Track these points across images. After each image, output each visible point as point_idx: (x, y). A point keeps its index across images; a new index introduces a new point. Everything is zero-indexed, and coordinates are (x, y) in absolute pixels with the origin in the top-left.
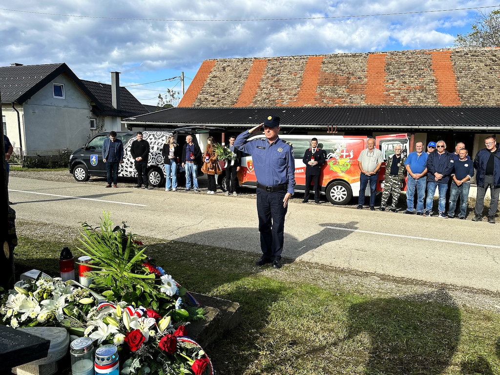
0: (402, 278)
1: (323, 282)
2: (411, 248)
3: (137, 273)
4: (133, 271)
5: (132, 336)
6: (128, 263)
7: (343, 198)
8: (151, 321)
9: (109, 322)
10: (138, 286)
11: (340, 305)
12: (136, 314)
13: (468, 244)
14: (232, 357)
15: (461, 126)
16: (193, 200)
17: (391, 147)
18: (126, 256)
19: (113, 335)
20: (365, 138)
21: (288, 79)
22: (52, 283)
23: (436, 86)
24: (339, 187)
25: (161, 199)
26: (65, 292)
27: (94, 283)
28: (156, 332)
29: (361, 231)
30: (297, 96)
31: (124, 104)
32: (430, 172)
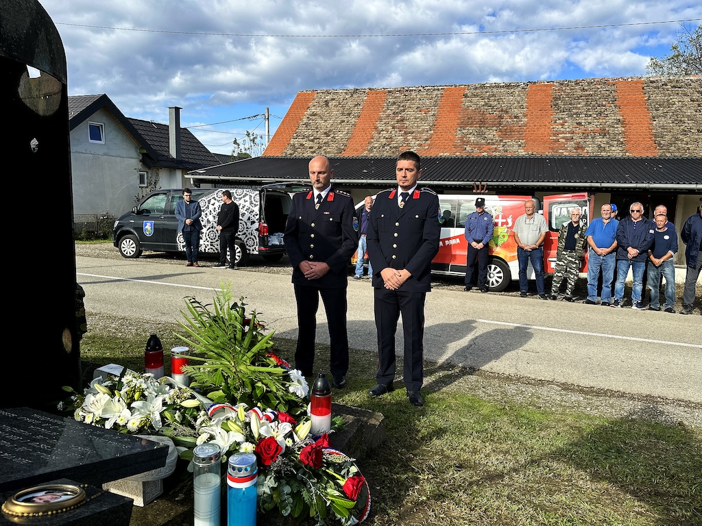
0: (591, 387)
1: (483, 392)
2: (600, 348)
3: (258, 366)
4: (253, 363)
5: (265, 448)
6: (247, 352)
7: (497, 282)
8: (287, 427)
9: (231, 428)
10: (259, 384)
11: (512, 422)
12: (264, 418)
14: (384, 481)
15: (660, 183)
17: (564, 212)
18: (246, 343)
19: (238, 444)
21: (416, 118)
22: (142, 380)
23: (623, 129)
24: (493, 266)
25: (245, 281)
26: (160, 392)
27: (196, 381)
28: (294, 441)
29: (527, 326)
30: (429, 142)
31: (186, 151)
32: (621, 246)
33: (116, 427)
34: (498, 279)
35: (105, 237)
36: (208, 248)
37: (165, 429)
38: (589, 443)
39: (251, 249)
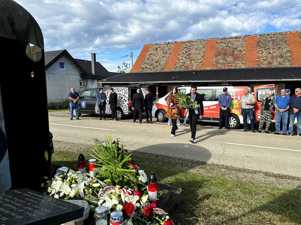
0: (279, 174)
1: (228, 177)
2: (282, 156)
3: (125, 169)
4: (122, 168)
5: (127, 208)
6: (120, 163)
7: (234, 125)
8: (137, 198)
9: (113, 198)
10: (126, 177)
11: (241, 191)
12: (127, 193)
14: (182, 221)
16: (141, 127)
17: (264, 93)
18: (119, 158)
19: (116, 205)
20: (248, 87)
21: (195, 54)
22: (76, 174)
23: (290, 54)
24: (232, 118)
25: (123, 126)
26: (83, 180)
27: (99, 175)
28: (140, 204)
29: (248, 145)
30: (201, 63)
31: (99, 72)
32: (291, 108)
33: (65, 195)
35: (66, 108)
36: (108, 112)
37: (85, 197)
38: (279, 202)
39: (125, 112)
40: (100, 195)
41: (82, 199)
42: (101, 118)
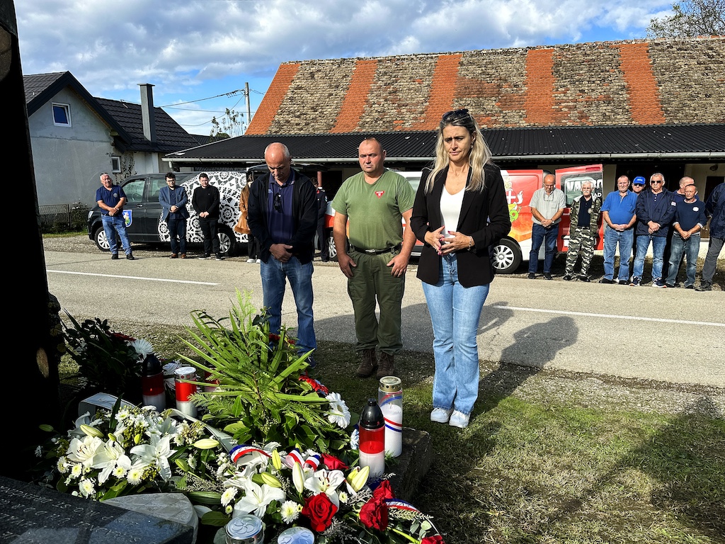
0: (634, 379)
2: (631, 333)
3: (288, 393)
4: (283, 391)
5: (315, 510)
6: (275, 377)
7: (507, 263)
8: (338, 477)
9: (266, 482)
10: (291, 414)
11: (562, 426)
12: (306, 464)
13: (710, 324)
15: (673, 152)
18: (274, 365)
19: (278, 504)
20: (540, 173)
21: (409, 90)
22: (141, 416)
23: (628, 96)
24: (503, 247)
25: (238, 274)
26: (165, 430)
27: (208, 412)
28: (349, 495)
29: (549, 311)
30: (424, 115)
31: (161, 133)
32: (641, 221)
33: (112, 480)
34: (508, 261)
35: (79, 229)
36: (193, 237)
37: (176, 479)
38: (655, 448)
39: (241, 237)
40: (223, 473)
41: (166, 488)
42: (177, 253)
